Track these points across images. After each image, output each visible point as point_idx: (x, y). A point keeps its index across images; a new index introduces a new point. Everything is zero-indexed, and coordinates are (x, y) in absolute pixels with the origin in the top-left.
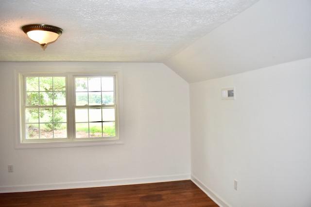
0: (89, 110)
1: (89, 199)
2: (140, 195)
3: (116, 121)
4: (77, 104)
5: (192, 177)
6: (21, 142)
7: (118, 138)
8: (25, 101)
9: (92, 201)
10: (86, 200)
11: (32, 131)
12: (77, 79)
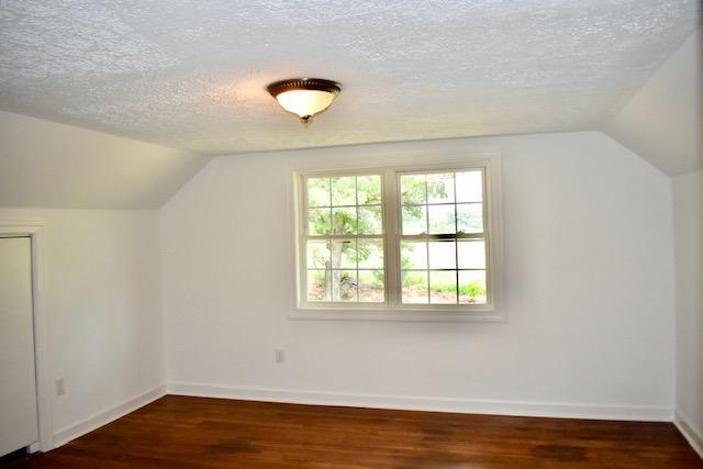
0: (430, 244)
1: (419, 434)
2: (534, 442)
3: (488, 270)
4: (405, 233)
5: (677, 416)
6: (299, 307)
7: (491, 308)
8: (305, 227)
9: (426, 439)
10: (413, 434)
11: (347, 286)
12: (404, 178)
